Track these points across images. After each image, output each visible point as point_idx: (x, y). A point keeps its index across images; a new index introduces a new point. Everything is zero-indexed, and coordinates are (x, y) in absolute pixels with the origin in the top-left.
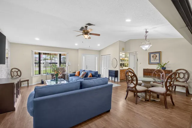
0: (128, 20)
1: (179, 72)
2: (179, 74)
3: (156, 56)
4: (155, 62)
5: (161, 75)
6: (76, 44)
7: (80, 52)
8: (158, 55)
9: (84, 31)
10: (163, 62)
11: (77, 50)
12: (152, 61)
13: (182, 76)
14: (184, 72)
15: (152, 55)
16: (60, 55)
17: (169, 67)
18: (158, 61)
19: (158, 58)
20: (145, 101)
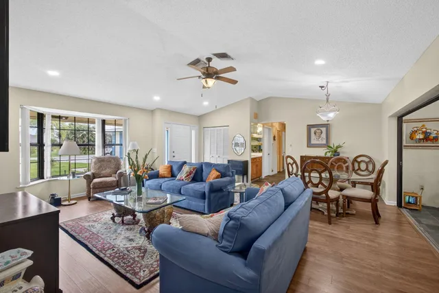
0: (320, 62)
1: (359, 160)
2: (359, 163)
3: (322, 133)
4: (318, 142)
5: (344, 166)
6: (157, 98)
7: (159, 119)
8: (324, 130)
9: (207, 71)
10: (334, 142)
11: (152, 112)
12: (313, 142)
13: (363, 166)
14: (367, 160)
15: (313, 130)
16: (104, 122)
17: (343, 153)
18: (324, 142)
19: (324, 135)
20: (337, 216)
